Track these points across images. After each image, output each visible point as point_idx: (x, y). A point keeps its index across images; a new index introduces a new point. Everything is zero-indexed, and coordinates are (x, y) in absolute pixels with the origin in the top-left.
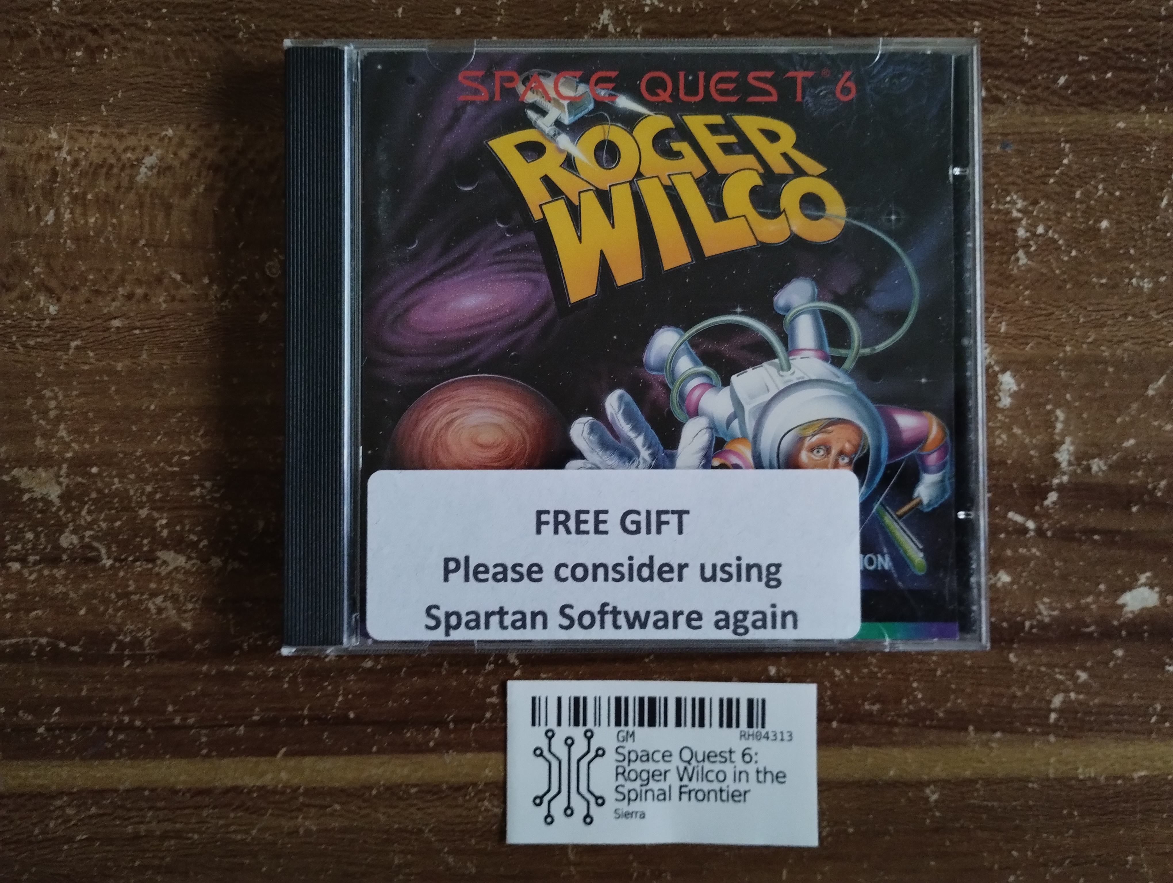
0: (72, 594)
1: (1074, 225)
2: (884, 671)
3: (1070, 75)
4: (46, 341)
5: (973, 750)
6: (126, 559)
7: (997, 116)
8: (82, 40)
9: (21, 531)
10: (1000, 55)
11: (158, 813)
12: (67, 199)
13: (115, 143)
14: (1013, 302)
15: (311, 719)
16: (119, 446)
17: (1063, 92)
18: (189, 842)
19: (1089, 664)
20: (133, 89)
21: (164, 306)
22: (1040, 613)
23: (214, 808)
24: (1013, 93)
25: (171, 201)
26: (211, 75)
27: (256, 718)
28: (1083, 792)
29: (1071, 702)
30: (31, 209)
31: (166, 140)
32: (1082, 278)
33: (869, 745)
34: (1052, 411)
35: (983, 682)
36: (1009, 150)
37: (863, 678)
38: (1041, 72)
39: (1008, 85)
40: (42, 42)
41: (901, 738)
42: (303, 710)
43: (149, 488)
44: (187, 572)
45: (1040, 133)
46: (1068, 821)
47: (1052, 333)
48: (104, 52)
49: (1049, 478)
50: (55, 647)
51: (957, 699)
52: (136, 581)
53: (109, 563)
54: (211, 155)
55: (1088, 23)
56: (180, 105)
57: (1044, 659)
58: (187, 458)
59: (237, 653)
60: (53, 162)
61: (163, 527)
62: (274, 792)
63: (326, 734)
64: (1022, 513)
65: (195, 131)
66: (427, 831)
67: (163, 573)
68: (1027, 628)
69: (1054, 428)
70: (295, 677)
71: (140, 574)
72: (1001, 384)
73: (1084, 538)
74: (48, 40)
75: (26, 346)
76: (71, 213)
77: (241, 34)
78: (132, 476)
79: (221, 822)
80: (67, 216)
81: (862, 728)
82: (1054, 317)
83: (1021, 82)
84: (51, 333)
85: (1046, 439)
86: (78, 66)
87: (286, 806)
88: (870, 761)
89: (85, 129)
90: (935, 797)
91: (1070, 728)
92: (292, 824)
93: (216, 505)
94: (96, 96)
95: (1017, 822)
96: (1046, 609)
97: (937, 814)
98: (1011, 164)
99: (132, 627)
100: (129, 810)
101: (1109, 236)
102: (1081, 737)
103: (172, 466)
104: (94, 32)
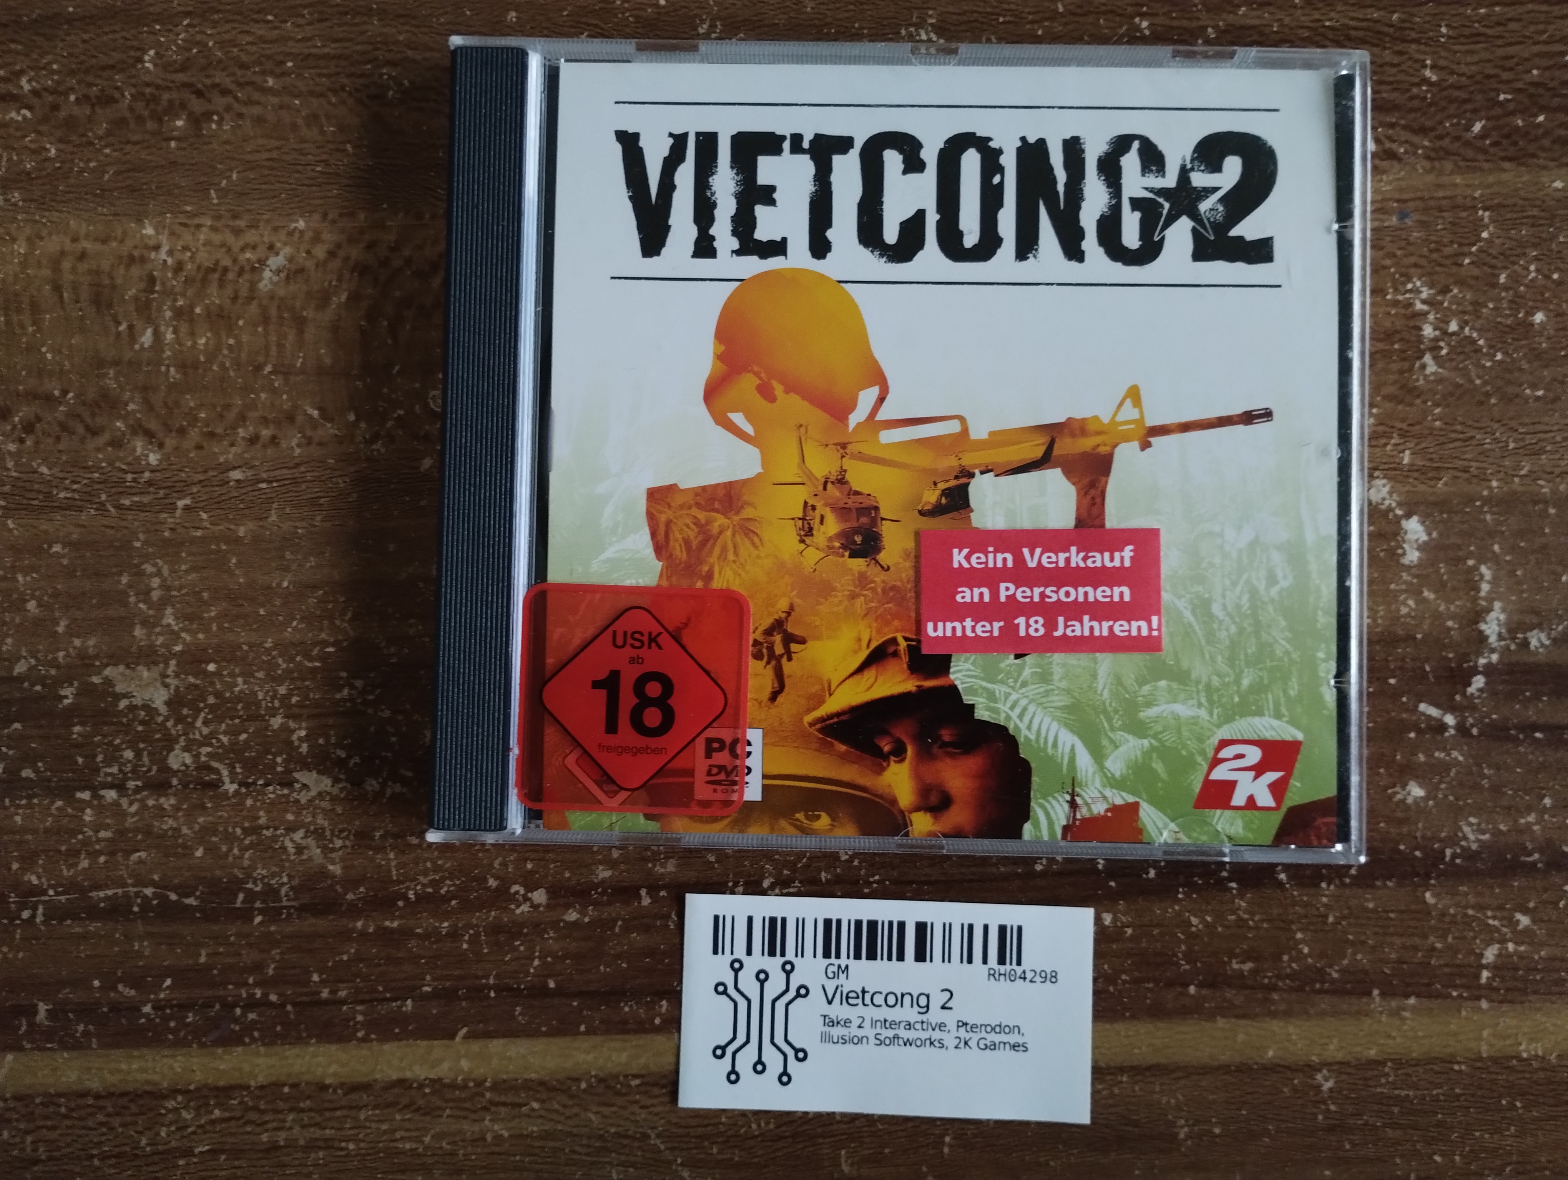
0: (185, 830)
1: (1499, 319)
2: (1257, 918)
3: (1488, 119)
4: (146, 499)
5: (1380, 1022)
6: (254, 783)
7: (1391, 178)
8: (183, 106)
9: (118, 748)
10: (1396, 94)
11: (301, 1115)
12: (168, 314)
13: (230, 239)
14: (1419, 423)
15: (498, 989)
16: (243, 637)
17: (1479, 143)
18: (343, 1153)
19: (1531, 905)
20: (252, 169)
21: (298, 451)
22: (1465, 838)
23: (374, 1109)
24: (1412, 144)
25: (305, 313)
26: (353, 148)
27: (427, 989)
28: (1527, 1076)
29: (1510, 956)
30: (121, 328)
31: (297, 235)
32: (1511, 390)
33: (1237, 1017)
34: (1476, 568)
35: (1392, 930)
36: (1409, 222)
37: (1228, 927)
38: (1449, 117)
39: (1405, 135)
40: (131, 109)
41: (1282, 1007)
42: (488, 978)
43: (282, 690)
44: (334, 799)
45: (1451, 198)
46: (1508, 1115)
47: (1472, 464)
48: (212, 121)
49: (1473, 657)
50: (164, 899)
51: (1354, 954)
52: (268, 812)
53: (232, 788)
54: (355, 253)
55: (1511, 50)
56: (315, 188)
57: (1472, 899)
58: (331, 649)
59: (401, 903)
60: (149, 266)
61: (300, 739)
62: (453, 1086)
63: (518, 1009)
64: (1437, 706)
65: (334, 222)
66: (653, 1136)
67: (303, 801)
68: (1447, 859)
69: (1478, 590)
70: (477, 935)
71: (272, 803)
72: (1406, 533)
73: (1521, 736)
74: (140, 105)
75: (119, 507)
76: (175, 331)
77: (391, 93)
78: (261, 675)
79: (384, 1127)
80: (169, 336)
81: (1229, 994)
82: (1475, 442)
83: (1422, 131)
84: (152, 489)
85: (1469, 605)
86: (178, 139)
87: (468, 1105)
88: (1241, 1037)
89: (188, 222)
90: (1330, 1084)
91: (1508, 990)
92: (476, 1128)
93: (370, 711)
94: (203, 179)
95: (1440, 1116)
96: (1473, 831)
97: (1333, 1108)
98: (1412, 239)
99: (264, 872)
100: (263, 1112)
101: (1546, 333)
102: (1522, 1003)
103: (309, 661)
104: (199, 94)
